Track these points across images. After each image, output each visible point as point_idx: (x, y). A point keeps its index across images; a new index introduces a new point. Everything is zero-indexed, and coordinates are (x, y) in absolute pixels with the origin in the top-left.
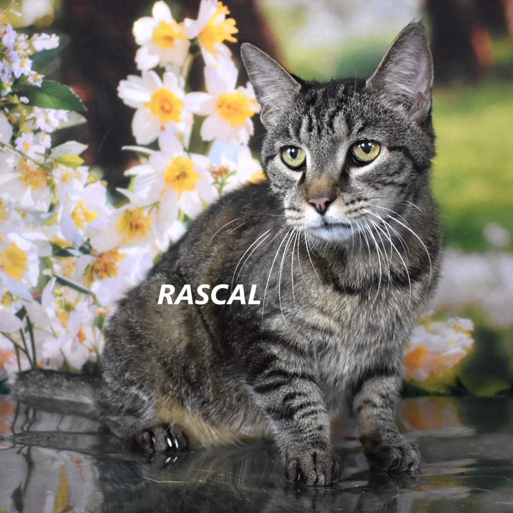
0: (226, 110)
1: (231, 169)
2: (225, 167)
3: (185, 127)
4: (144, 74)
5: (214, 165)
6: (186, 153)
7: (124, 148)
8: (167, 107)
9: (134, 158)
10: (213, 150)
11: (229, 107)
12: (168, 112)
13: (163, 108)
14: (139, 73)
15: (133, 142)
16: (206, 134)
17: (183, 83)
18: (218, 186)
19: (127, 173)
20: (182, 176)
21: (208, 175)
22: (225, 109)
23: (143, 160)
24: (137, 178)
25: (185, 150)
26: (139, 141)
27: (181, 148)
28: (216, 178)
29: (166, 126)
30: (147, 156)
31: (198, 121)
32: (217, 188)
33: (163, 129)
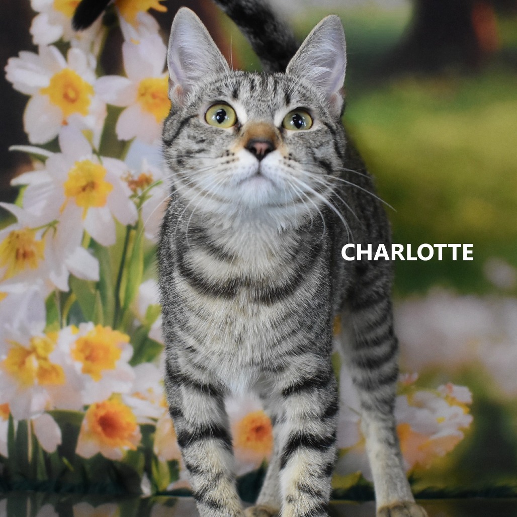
0: (151, 100)
1: (155, 178)
2: (147, 174)
3: (95, 123)
4: (41, 50)
5: (133, 172)
6: (95, 157)
7: (13, 148)
8: (72, 94)
9: (25, 162)
10: (132, 152)
11: (154, 96)
12: (73, 101)
13: (66, 96)
14: (35, 49)
15: (24, 140)
16: (123, 131)
17: (94, 63)
18: (137, 200)
19: (14, 182)
20: (90, 186)
21: (124, 186)
22: (149, 98)
23: (37, 164)
24: (28, 188)
25: (94, 152)
26: (33, 139)
27: (90, 149)
28: (135, 190)
29: (70, 121)
30: (43, 159)
31: (113, 113)
32: (135, 203)
33: (65, 123)
